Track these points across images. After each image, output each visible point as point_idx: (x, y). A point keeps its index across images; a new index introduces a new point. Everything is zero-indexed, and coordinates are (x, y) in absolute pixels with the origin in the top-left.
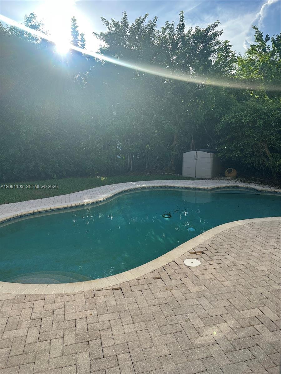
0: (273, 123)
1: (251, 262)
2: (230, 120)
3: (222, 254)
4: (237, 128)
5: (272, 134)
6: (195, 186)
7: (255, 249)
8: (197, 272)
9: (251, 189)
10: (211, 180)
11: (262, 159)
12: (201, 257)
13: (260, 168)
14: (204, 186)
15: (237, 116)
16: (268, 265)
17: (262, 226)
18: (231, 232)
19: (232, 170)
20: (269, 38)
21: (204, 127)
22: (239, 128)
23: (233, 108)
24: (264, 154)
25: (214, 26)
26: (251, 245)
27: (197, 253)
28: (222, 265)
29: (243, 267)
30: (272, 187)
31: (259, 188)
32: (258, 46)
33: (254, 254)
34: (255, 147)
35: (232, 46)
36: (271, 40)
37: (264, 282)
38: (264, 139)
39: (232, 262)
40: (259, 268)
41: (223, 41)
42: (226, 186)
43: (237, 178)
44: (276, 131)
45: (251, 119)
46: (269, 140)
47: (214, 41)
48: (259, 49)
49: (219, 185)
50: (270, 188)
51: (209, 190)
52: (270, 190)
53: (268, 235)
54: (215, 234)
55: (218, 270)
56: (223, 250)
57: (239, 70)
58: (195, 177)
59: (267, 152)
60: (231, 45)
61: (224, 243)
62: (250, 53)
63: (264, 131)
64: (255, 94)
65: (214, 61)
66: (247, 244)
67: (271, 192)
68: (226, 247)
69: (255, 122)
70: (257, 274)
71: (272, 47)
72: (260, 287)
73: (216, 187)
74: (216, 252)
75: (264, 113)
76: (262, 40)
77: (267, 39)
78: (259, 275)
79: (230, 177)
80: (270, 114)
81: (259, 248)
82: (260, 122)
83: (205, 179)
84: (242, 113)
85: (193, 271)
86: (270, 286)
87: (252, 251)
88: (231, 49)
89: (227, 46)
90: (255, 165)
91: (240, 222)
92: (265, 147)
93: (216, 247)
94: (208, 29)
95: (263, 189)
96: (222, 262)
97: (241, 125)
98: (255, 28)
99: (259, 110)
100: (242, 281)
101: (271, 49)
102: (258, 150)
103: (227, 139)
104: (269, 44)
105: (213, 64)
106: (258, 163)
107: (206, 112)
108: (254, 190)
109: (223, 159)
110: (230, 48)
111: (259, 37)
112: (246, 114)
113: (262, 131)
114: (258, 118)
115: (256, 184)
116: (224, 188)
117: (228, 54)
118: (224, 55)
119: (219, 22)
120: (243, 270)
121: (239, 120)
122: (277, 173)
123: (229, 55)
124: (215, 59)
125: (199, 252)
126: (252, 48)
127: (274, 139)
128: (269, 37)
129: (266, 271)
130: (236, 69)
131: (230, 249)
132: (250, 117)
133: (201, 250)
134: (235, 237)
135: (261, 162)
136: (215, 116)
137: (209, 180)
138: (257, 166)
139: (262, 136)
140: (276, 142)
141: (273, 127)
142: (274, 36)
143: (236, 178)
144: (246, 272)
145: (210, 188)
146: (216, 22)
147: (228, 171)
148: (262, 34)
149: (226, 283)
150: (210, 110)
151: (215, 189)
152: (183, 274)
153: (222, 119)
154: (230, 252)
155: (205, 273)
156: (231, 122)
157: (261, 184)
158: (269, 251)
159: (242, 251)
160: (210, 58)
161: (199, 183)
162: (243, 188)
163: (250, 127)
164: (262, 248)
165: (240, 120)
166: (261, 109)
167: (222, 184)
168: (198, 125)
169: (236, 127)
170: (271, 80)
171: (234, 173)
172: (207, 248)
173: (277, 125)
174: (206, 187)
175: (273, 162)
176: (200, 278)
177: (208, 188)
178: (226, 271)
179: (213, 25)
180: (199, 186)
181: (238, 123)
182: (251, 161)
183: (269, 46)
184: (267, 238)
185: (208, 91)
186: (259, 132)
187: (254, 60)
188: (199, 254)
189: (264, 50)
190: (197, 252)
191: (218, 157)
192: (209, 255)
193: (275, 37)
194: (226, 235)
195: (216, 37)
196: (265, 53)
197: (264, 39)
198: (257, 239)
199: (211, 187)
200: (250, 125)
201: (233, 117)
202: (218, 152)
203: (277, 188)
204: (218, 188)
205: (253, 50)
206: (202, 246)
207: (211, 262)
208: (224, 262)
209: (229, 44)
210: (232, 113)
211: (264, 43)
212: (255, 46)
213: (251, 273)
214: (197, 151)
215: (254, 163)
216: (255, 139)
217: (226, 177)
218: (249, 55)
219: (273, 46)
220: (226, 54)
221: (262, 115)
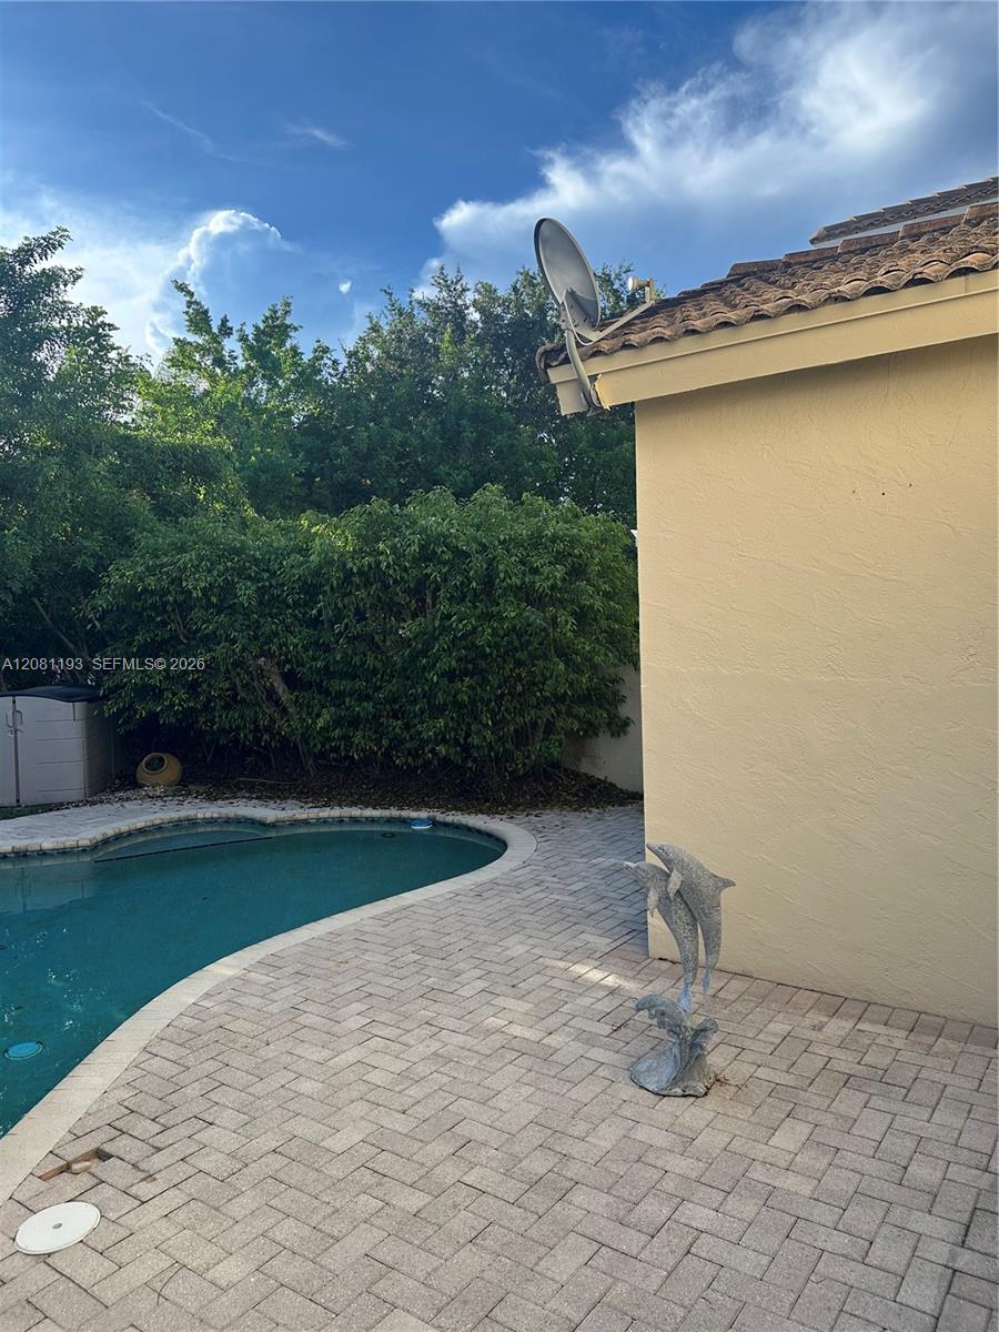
0: (287, 595)
1: (301, 1127)
2: (141, 580)
3: (183, 1131)
4: (169, 608)
5: (288, 629)
6: (21, 844)
7: (302, 1066)
8: (90, 1269)
9: (240, 821)
10: (87, 808)
11: (264, 713)
12: (96, 1181)
13: (263, 744)
14: (63, 839)
15: (162, 566)
16: (362, 1118)
17: (309, 961)
18: (203, 1016)
19: (162, 760)
20: (231, 329)
21: (37, 602)
22: (173, 610)
23: (143, 539)
24: (271, 694)
25: (49, 245)
26: (287, 1052)
27: (76, 1167)
28: (191, 1187)
29: (277, 1162)
30: (306, 803)
31: (267, 812)
32: (198, 348)
33: (306, 1086)
34: (239, 674)
35: (117, 329)
36: (235, 336)
37: (363, 1197)
38: (266, 648)
39: (232, 1155)
40: (337, 1143)
41: (85, 306)
42: (148, 824)
43: (185, 786)
44: (299, 620)
45: (216, 580)
46: (281, 649)
47: (50, 300)
48: (203, 356)
49: (124, 826)
50: (302, 807)
51: (84, 850)
52: (304, 816)
53: (334, 990)
54: (143, 1044)
55: (181, 1216)
56: (185, 1112)
57: (144, 412)
58: (18, 801)
59: (280, 687)
60: (112, 325)
61: (185, 1078)
62: (174, 362)
63: (262, 621)
64: (214, 498)
65: (54, 367)
66: (270, 1052)
67: (306, 822)
68: (192, 1091)
69: (228, 588)
70: (335, 1170)
71: (241, 358)
72: (355, 1227)
73: (110, 833)
74: (157, 1128)
75: (256, 561)
76: (209, 331)
77: (226, 330)
78: (341, 1176)
79: (158, 784)
80: (277, 567)
81: (317, 1054)
82: (245, 592)
83: (59, 806)
84: (180, 559)
85: (67, 1272)
86: (388, 1210)
87: (294, 1076)
88: (116, 338)
89: (99, 326)
90: (246, 735)
91: (227, 966)
92: (269, 670)
93: (153, 1106)
94: (26, 254)
95: (282, 815)
96: (191, 1171)
97: (180, 598)
98: (182, 288)
99: (238, 552)
100: (287, 1231)
101: (242, 365)
102: (247, 684)
103: (135, 650)
104: (231, 345)
105: (51, 378)
106: (252, 727)
107: (39, 548)
108: (252, 822)
109: (124, 723)
110: (111, 333)
111: (199, 319)
112: (196, 563)
113: (257, 621)
114: (239, 576)
115: (254, 801)
116: (141, 831)
117: (106, 354)
118: (90, 352)
119: (66, 233)
120: (281, 1176)
121: (172, 582)
122: (315, 755)
123: (110, 355)
124: (59, 363)
125: (85, 1157)
126: (182, 351)
127: (297, 645)
128: (229, 324)
129: (362, 1148)
130: (132, 407)
131: (211, 1095)
132: (209, 571)
133: (94, 1146)
134: (221, 1034)
135: (264, 722)
136: (78, 563)
137: (77, 810)
138: (251, 737)
139: (256, 638)
140: (304, 656)
141: (288, 606)
142: (244, 328)
143: (183, 787)
144: (293, 1182)
145: (88, 843)
146: (54, 234)
147: (147, 764)
148: (206, 312)
149: (228, 1271)
150: (55, 540)
151: (106, 841)
152: (18, 1310)
153: (108, 576)
154: (216, 1108)
155: (125, 1259)
156: (145, 590)
157: (271, 798)
158: (352, 1056)
159: (258, 1089)
160: (41, 356)
161: (40, 828)
162: (211, 821)
163: (214, 606)
164: (326, 1053)
165: (177, 581)
166: (244, 546)
167: (134, 821)
168: (11, 597)
169: (164, 605)
170: (253, 458)
171: (172, 768)
172: (116, 1124)
173: (301, 602)
174: (69, 842)
175: (302, 720)
176: (109, 1297)
177: (81, 843)
178: (217, 1209)
179: (42, 241)
180: (40, 841)
181: (170, 592)
182: (230, 722)
183: (235, 354)
184: (334, 1003)
185: (41, 470)
186: (246, 623)
187: (189, 389)
188: (86, 1170)
189: (219, 362)
190: (76, 1161)
191: (107, 715)
192: (132, 1157)
193: (250, 331)
194: (185, 1037)
195: (58, 286)
196: (223, 373)
197: (215, 330)
198: (303, 1019)
199: (90, 836)
200: (214, 600)
201: (150, 570)
202: (106, 697)
203: (324, 806)
204: (118, 837)
205: (182, 356)
206: (91, 1123)
207: (145, 1190)
208: (202, 1166)
209: (107, 319)
210: (143, 557)
211: (215, 339)
212: (190, 344)
213: (313, 1175)
214: (17, 698)
215: (238, 728)
216: (237, 647)
217: (141, 786)
218: (173, 370)
219: (243, 355)
220: (96, 351)
221: (250, 568)
